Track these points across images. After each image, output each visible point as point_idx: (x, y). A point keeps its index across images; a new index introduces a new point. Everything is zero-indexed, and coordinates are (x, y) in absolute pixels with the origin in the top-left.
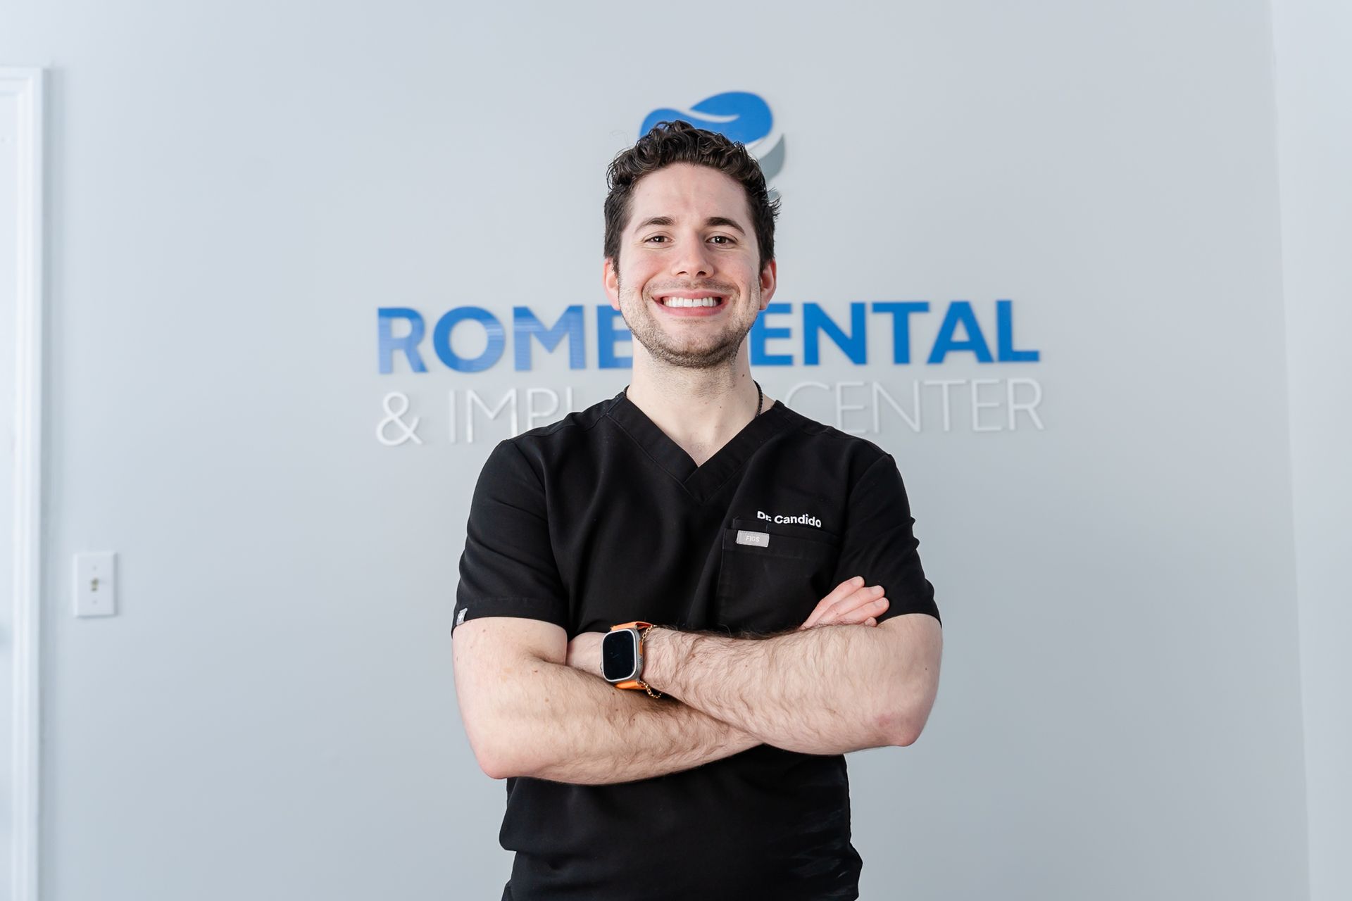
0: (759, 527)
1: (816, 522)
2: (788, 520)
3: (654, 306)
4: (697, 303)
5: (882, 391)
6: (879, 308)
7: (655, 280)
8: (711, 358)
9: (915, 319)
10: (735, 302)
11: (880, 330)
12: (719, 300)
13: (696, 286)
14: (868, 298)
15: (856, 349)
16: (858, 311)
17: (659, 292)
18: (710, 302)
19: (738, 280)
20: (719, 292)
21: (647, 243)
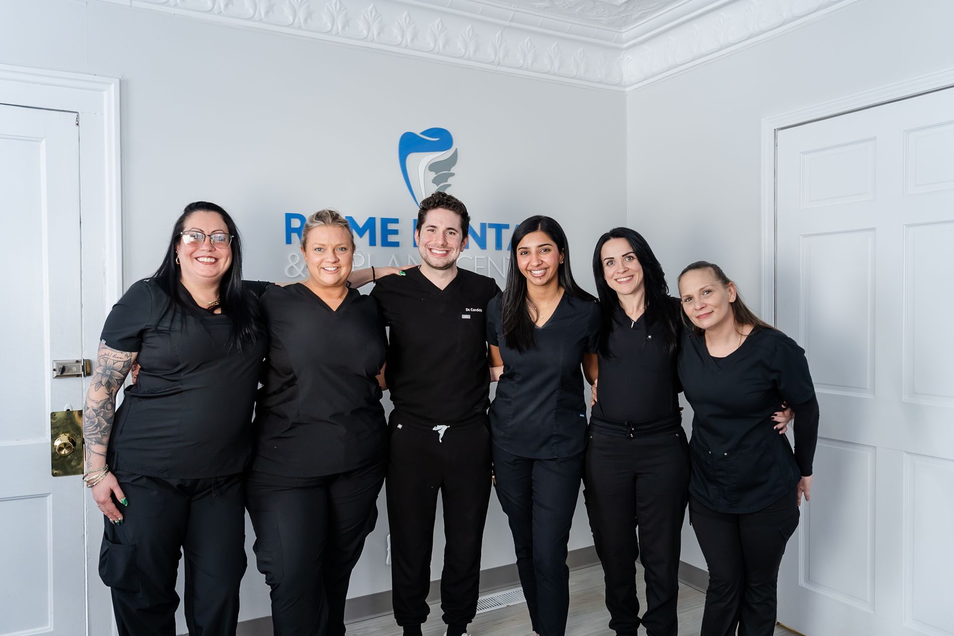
0: (467, 313)
1: (481, 310)
2: (474, 310)
3: (428, 250)
4: (441, 252)
5: (491, 260)
6: (492, 226)
7: (429, 243)
8: (446, 267)
9: (504, 231)
10: (452, 252)
11: (491, 234)
12: (447, 252)
13: (441, 248)
14: (487, 222)
15: (482, 244)
16: (483, 226)
17: (430, 247)
18: (445, 252)
19: (454, 246)
20: (448, 249)
21: (429, 232)
